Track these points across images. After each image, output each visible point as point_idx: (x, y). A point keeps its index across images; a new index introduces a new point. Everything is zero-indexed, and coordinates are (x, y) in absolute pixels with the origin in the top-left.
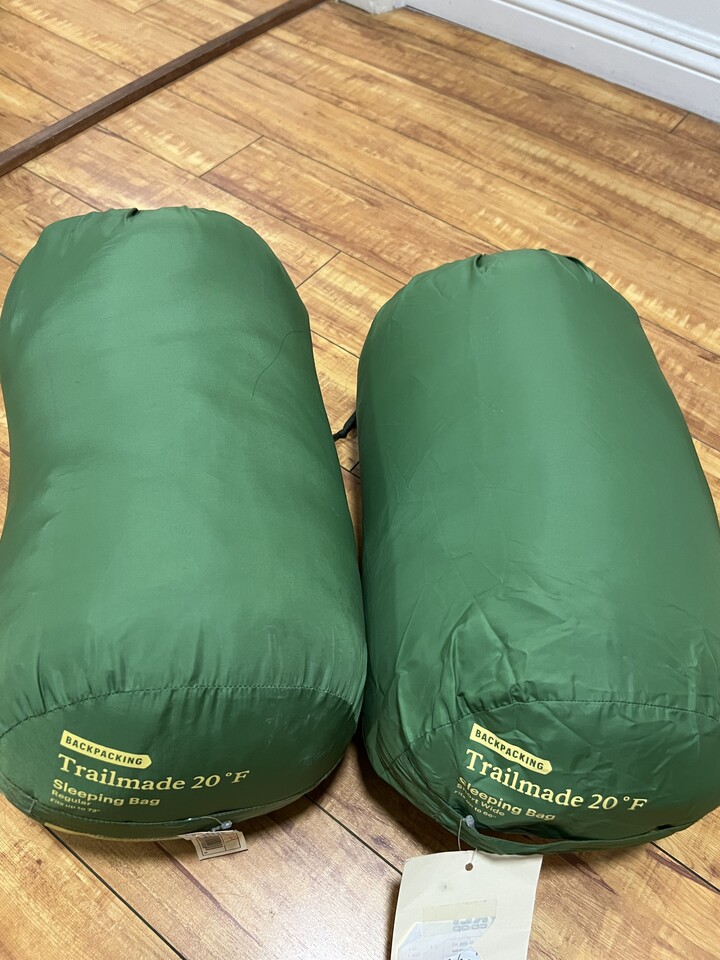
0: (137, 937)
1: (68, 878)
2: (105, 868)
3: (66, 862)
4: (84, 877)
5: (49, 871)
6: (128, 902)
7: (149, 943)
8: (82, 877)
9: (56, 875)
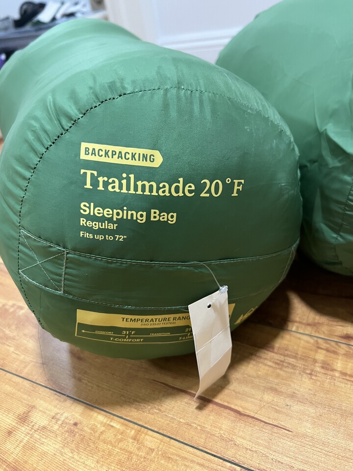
0: (179, 456)
1: (103, 428)
2: (133, 413)
3: (99, 418)
4: (117, 424)
5: (86, 428)
6: (161, 431)
7: (191, 457)
8: (114, 425)
9: (93, 429)
